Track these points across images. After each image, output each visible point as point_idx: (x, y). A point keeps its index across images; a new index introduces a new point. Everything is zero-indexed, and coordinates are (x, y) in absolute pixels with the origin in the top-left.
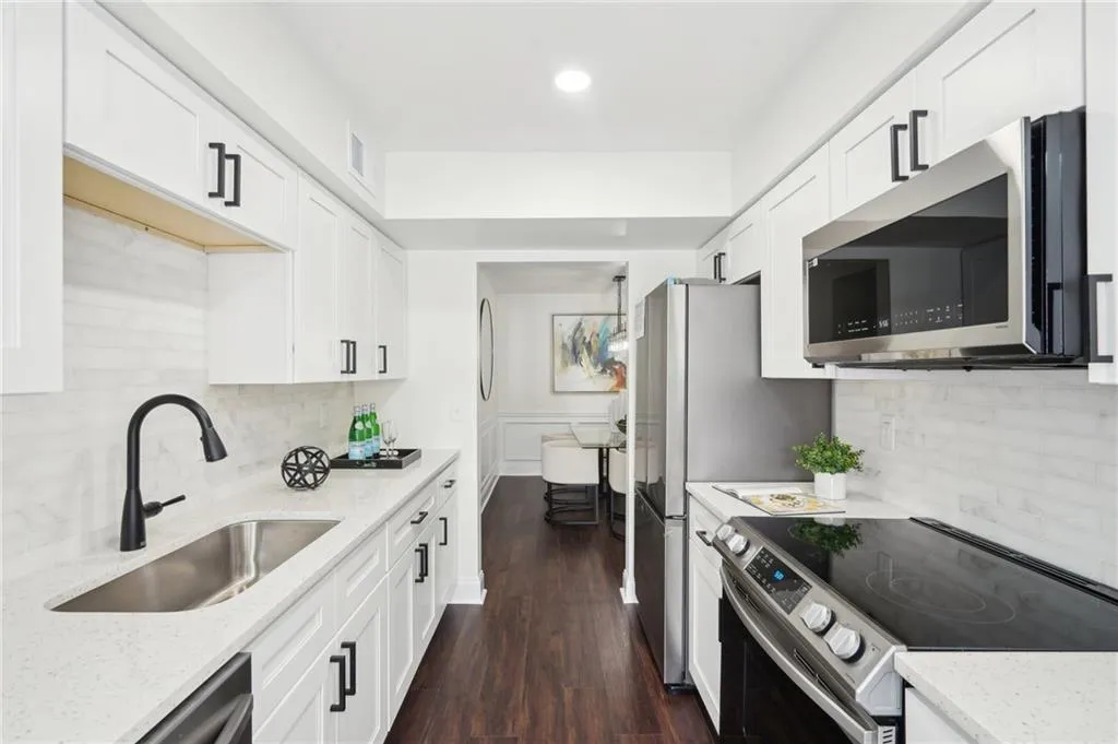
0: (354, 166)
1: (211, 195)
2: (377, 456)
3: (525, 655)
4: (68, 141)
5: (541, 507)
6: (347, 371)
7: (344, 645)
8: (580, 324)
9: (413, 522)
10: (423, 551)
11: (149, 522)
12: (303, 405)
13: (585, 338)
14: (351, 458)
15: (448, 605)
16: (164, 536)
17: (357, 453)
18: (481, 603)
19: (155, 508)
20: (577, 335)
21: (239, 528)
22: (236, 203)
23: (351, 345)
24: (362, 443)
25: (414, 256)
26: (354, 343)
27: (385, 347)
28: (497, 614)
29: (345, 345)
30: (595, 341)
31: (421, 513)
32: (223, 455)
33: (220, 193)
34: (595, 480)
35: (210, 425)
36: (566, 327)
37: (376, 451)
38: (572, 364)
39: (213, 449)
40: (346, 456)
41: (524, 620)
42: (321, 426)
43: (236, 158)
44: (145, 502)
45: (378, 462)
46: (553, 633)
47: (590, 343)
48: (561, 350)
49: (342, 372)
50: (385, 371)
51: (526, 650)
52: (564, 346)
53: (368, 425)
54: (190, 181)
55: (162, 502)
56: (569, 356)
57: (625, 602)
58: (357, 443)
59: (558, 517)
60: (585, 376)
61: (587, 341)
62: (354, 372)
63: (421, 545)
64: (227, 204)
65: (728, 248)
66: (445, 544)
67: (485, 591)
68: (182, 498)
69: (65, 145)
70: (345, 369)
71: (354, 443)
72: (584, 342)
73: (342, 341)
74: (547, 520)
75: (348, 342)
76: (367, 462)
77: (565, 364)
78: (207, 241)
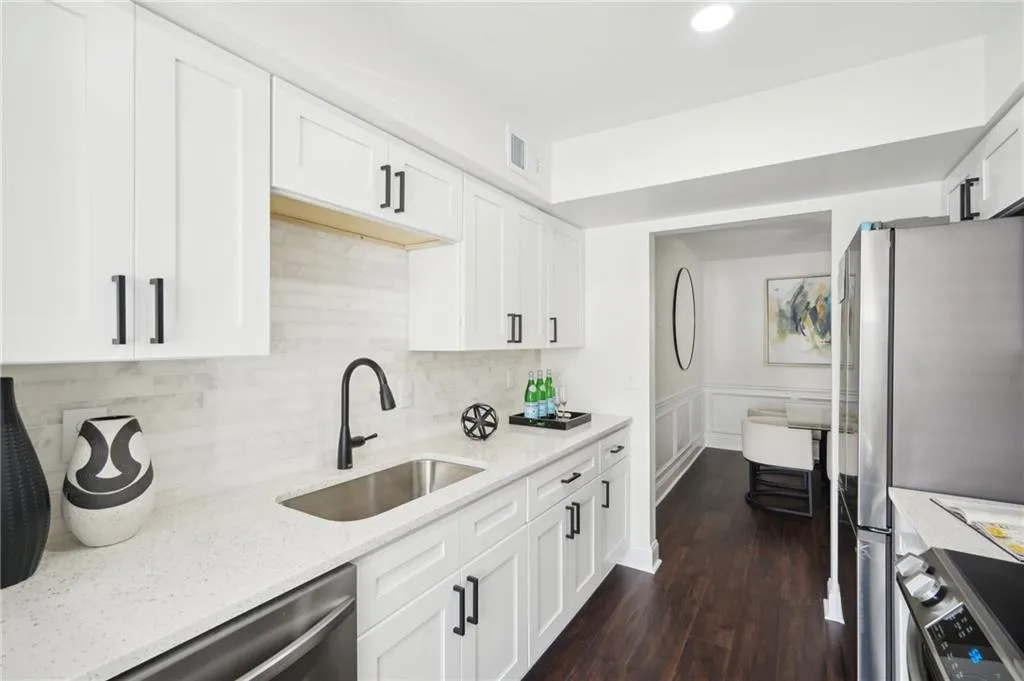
0: (513, 162)
1: (382, 206)
2: (552, 416)
3: (685, 641)
4: (274, 185)
5: (744, 485)
6: (513, 341)
7: (470, 579)
8: (802, 287)
9: (563, 481)
10: (575, 510)
11: (355, 451)
12: (490, 369)
13: (808, 303)
14: (526, 416)
15: (617, 566)
16: (367, 462)
17: (531, 413)
18: (653, 573)
19: (360, 442)
20: (799, 299)
21: (419, 464)
22: (401, 209)
23: (517, 319)
24: (536, 403)
25: (592, 235)
26: (520, 316)
27: (555, 319)
28: (666, 588)
29: (510, 318)
30: (822, 307)
31: (574, 474)
32: (393, 406)
33: (387, 204)
34: (809, 466)
35: (386, 382)
36: (784, 292)
37: (551, 412)
38: (792, 332)
39: (388, 401)
40: (522, 415)
41: (694, 603)
42: (508, 386)
43: (401, 175)
44: (353, 436)
45: (551, 422)
46: (724, 627)
47: (815, 308)
48: (777, 318)
49: (509, 342)
50: (555, 341)
51: (687, 635)
52: (781, 313)
53: (542, 388)
54: (362, 198)
55: (366, 437)
56: (788, 324)
57: (826, 618)
58: (531, 404)
59: (763, 500)
60: (810, 345)
61: (811, 306)
62: (520, 341)
63: (573, 504)
64: (397, 211)
65: (984, 171)
66: (607, 506)
67: (659, 562)
68: (375, 436)
69: (272, 188)
70: (510, 339)
71: (528, 404)
72: (807, 308)
73: (509, 315)
74: (749, 502)
75: (513, 316)
76: (540, 421)
77: (782, 333)
78: (403, 242)
